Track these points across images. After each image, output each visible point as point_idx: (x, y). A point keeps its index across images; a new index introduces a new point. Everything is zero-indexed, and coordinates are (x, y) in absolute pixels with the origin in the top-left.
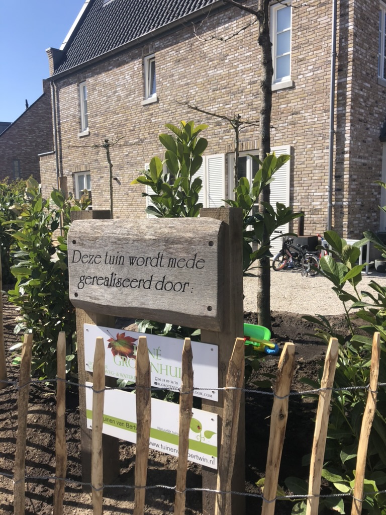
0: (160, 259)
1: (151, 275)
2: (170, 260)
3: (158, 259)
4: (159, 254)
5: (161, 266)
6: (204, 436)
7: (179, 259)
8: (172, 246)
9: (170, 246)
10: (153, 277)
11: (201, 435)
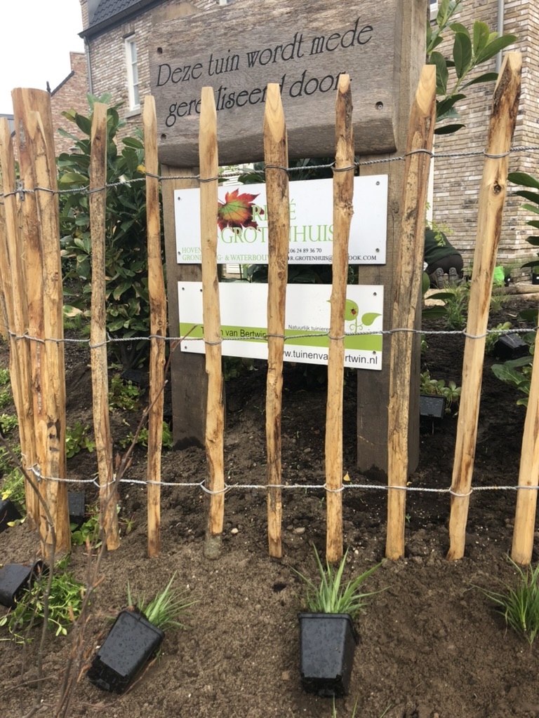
0: (297, 44)
1: (282, 75)
2: (314, 41)
3: (294, 45)
4: (295, 37)
5: (298, 56)
6: (361, 323)
7: (329, 35)
8: (318, 16)
9: (315, 16)
10: (286, 78)
11: (356, 323)
